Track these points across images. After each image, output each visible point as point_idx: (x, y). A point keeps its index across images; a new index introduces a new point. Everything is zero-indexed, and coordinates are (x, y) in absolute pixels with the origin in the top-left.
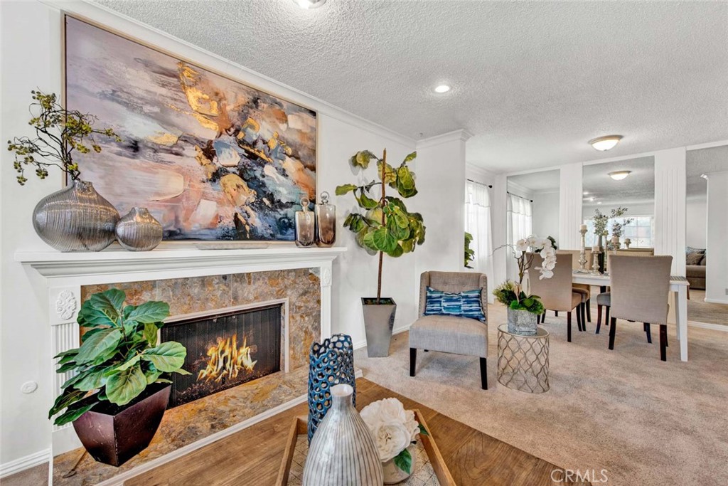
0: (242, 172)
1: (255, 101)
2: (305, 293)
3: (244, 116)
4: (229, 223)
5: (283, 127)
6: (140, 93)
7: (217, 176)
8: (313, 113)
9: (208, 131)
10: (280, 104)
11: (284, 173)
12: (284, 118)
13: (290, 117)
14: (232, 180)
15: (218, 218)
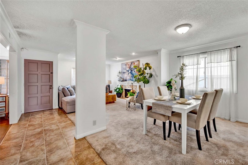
0: (131, 73)
1: (132, 63)
2: (135, 89)
3: (131, 66)
4: (129, 79)
5: (134, 65)
6: (124, 68)
7: (129, 74)
8: (138, 61)
9: (128, 69)
10: (134, 62)
11: (134, 71)
12: (135, 64)
13: (135, 63)
14: (130, 74)
15: (129, 78)
